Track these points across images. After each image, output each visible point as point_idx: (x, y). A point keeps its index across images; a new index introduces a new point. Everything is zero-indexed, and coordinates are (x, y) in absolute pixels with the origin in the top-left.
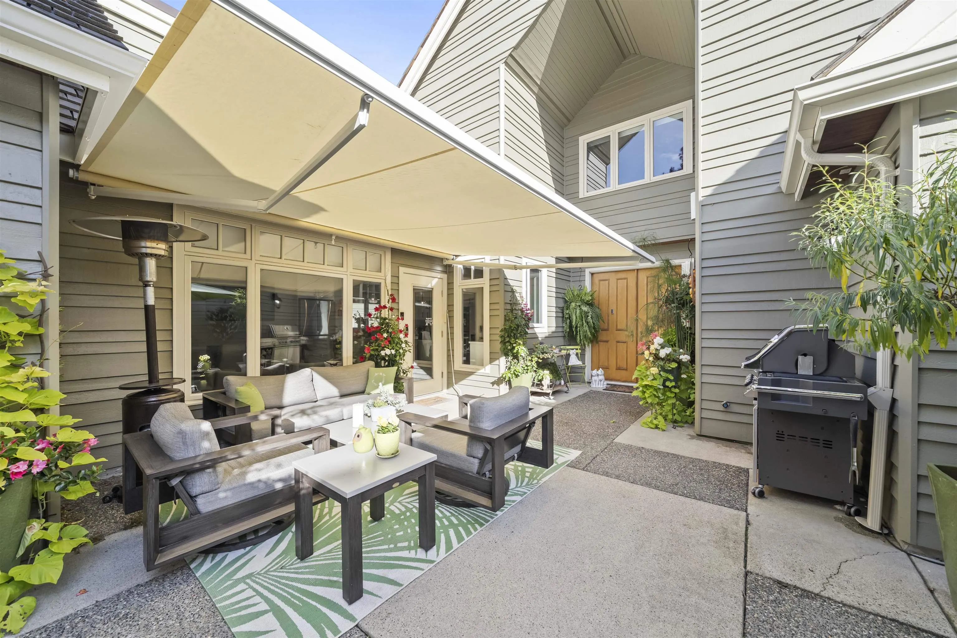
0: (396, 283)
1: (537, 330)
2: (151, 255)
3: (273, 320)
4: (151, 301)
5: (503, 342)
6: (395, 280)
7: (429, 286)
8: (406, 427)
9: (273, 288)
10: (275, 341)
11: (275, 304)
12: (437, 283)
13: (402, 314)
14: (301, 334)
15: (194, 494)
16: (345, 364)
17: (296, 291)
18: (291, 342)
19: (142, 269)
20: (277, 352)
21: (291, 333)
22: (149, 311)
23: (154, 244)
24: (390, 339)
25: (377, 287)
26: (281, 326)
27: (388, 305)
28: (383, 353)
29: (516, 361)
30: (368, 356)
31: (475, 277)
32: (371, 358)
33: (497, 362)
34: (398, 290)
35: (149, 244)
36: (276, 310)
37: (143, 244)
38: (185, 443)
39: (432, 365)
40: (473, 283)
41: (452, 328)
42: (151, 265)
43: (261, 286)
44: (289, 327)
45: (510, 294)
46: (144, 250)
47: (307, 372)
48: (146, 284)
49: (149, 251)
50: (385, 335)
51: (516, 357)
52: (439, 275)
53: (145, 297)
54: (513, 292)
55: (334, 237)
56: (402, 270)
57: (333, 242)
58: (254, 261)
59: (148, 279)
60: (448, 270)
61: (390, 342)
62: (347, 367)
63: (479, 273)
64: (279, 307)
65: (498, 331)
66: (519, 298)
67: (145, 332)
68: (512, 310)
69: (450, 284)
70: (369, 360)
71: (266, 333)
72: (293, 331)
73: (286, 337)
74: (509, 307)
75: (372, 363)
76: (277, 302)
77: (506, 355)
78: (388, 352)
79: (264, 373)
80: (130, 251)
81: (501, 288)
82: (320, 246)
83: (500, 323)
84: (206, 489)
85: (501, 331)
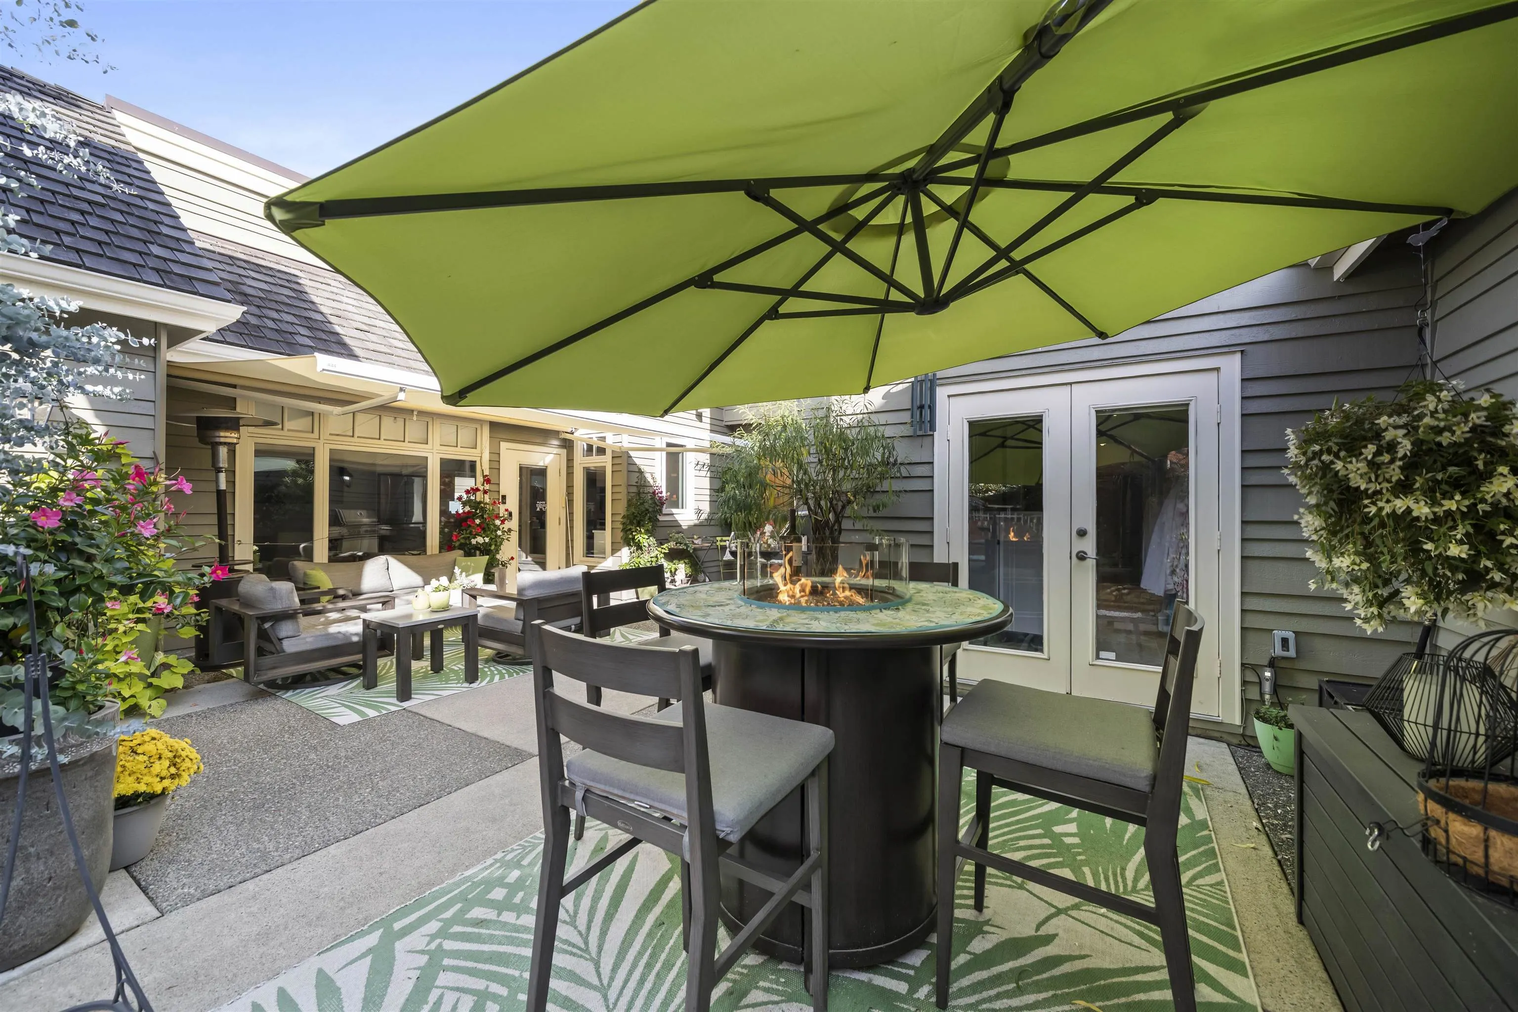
0: (495, 463)
1: (677, 517)
2: (225, 443)
3: (342, 502)
4: (223, 486)
5: (624, 530)
6: (495, 458)
7: (541, 464)
8: (470, 601)
9: (343, 461)
10: (344, 531)
11: (343, 481)
12: (552, 461)
13: (504, 497)
14: (381, 521)
15: (281, 637)
16: (429, 552)
17: (374, 465)
18: (366, 531)
19: (215, 456)
20: (345, 544)
21: (366, 520)
22: (220, 494)
23: (228, 434)
24: (485, 526)
25: (473, 465)
26: (353, 511)
27: (481, 488)
28: (474, 541)
29: (640, 551)
30: (457, 544)
31: (597, 455)
32: (461, 547)
33: (618, 554)
34: (499, 469)
35: (222, 434)
36: (346, 489)
37: (217, 434)
38: (274, 597)
39: (545, 558)
40: (595, 461)
41: (571, 514)
42: (223, 451)
43: (330, 460)
44: (364, 512)
45: (638, 474)
46: (217, 440)
47: (382, 559)
48: (219, 470)
49: (222, 440)
50: (478, 521)
51: (639, 547)
52: (556, 451)
53: (217, 481)
54: (641, 472)
55: (415, 413)
56: (504, 445)
57: (415, 418)
58: (322, 441)
59: (221, 465)
60: (568, 445)
61: (483, 529)
62: (432, 556)
63: (601, 451)
64: (348, 485)
65: (619, 518)
66: (650, 479)
67: (216, 516)
68: (639, 493)
69: (570, 461)
70: (459, 549)
71: (335, 520)
72: (368, 517)
73: (360, 525)
74: (634, 490)
75: (461, 552)
76: (347, 478)
77: (629, 545)
78: (480, 540)
79: (332, 559)
80: (203, 439)
81: (624, 468)
82: (400, 422)
83: (622, 509)
84: (290, 634)
85: (624, 517)
